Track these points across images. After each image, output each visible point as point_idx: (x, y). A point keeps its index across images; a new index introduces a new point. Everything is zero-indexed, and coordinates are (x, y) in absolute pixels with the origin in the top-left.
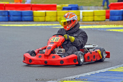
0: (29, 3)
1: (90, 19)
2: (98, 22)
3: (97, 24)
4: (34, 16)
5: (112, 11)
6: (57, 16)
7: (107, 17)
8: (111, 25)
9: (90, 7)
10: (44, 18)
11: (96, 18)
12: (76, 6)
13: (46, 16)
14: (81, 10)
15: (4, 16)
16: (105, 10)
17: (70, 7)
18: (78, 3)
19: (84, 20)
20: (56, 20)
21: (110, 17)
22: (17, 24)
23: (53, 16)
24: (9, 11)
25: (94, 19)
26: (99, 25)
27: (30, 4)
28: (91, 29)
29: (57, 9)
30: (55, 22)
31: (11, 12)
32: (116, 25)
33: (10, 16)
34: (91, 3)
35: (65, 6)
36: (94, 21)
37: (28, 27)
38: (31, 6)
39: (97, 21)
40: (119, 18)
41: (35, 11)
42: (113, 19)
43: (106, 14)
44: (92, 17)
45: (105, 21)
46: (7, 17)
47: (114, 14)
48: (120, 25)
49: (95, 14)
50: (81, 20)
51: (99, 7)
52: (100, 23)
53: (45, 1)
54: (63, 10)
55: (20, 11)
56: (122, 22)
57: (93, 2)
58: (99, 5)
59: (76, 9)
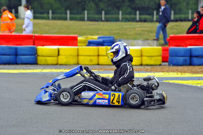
0: (29, 33)
1: (136, 61)
2: (149, 67)
3: (147, 71)
4: (38, 56)
5: (172, 49)
6: (78, 56)
7: (165, 60)
8: (172, 73)
9: (136, 41)
10: (56, 58)
11: (146, 61)
12: (112, 39)
13: (58, 55)
16: (160, 48)
17: (101, 40)
18: (115, 34)
20: (76, 62)
21: (170, 58)
22: (8, 69)
23: (70, 55)
25: (142, 62)
27: (31, 34)
28: (137, 78)
29: (79, 44)
30: (74, 66)
32: (180, 73)
35: (92, 38)
36: (141, 65)
37: (27, 73)
38: (33, 38)
39: (147, 65)
40: (186, 60)
41: (39, 47)
42: (175, 62)
43: (163, 53)
44: (139, 58)
45: (160, 65)
47: (176, 54)
48: (186, 74)
49: (144, 54)
51: (150, 42)
52: (152, 69)
53: (58, 30)
54: (88, 46)
55: (15, 46)
56: (190, 67)
57: (140, 32)
58: (150, 38)
59: (112, 44)
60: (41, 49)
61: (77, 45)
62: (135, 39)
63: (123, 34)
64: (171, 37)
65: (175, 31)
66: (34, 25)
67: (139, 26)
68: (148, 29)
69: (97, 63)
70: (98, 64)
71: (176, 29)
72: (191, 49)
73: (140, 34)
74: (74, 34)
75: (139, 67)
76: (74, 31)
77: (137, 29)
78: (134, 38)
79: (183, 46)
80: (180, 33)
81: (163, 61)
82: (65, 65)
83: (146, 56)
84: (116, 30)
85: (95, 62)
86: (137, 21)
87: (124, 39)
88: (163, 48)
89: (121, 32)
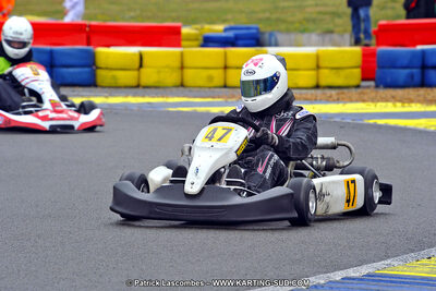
2: (334, 92)
3: (329, 100)
4: (98, 68)
5: (383, 52)
6: (182, 68)
7: (367, 75)
8: (384, 104)
9: (304, 37)
10: (135, 73)
11: (328, 78)
12: (254, 31)
13: (141, 66)
14: (270, 45)
16: (358, 49)
17: (231, 34)
18: (260, 20)
20: (178, 83)
21: (378, 72)
23: (167, 67)
25: (318, 80)
26: (338, 101)
29: (183, 43)
30: (174, 89)
32: (399, 104)
34: (308, 20)
35: (211, 30)
36: (317, 87)
38: (87, 29)
39: (330, 87)
40: (412, 76)
41: (101, 50)
42: (389, 80)
43: (364, 62)
44: (313, 73)
45: (358, 86)
47: (392, 63)
48: (413, 105)
49: (322, 64)
51: (335, 37)
52: (341, 96)
53: (138, 12)
54: (203, 46)
55: (48, 47)
56: (422, 91)
57: (314, 16)
58: (337, 29)
59: (253, 42)
60: (103, 53)
61: (179, 45)
62: (303, 31)
63: (278, 20)
64: (380, 26)
65: (390, 12)
68: (332, 9)
69: (222, 83)
70: (225, 86)
71: (393, 8)
72: (423, 52)
73: (314, 21)
74: (174, 20)
75: (313, 91)
76: (174, 15)
77: (308, 10)
78: (302, 28)
81: (364, 79)
82: (156, 87)
83: (326, 68)
84: (264, 11)
85: (218, 81)
87: (280, 31)
88: (364, 50)
89: (274, 16)
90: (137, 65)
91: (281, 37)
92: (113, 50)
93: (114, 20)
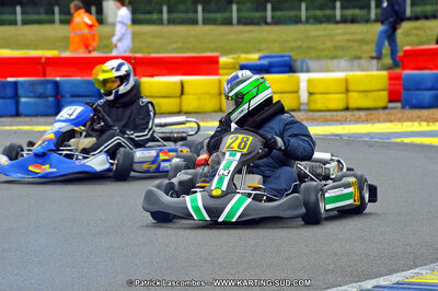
0: (125, 51)
1: (336, 101)
2: (362, 113)
3: (358, 121)
5: (409, 76)
6: (220, 94)
7: (394, 97)
8: (410, 124)
9: (335, 62)
10: (176, 100)
11: (356, 100)
12: (287, 59)
13: (182, 93)
14: (302, 72)
15: (42, 96)
16: (384, 73)
17: (265, 62)
18: (292, 49)
19: (313, 107)
20: (217, 108)
21: (404, 94)
23: (205, 94)
24: (58, 79)
25: (347, 102)
26: (366, 121)
28: (340, 136)
29: (221, 71)
30: (213, 114)
31: (67, 82)
32: (424, 124)
33: (63, 97)
34: (336, 48)
35: (247, 59)
36: (347, 109)
38: (133, 61)
39: (359, 109)
40: (436, 97)
41: (145, 80)
42: (414, 101)
43: (390, 85)
44: (343, 96)
45: (385, 108)
46: (51, 99)
47: (417, 85)
49: (350, 88)
50: (302, 107)
51: (363, 62)
52: (369, 117)
53: (180, 44)
57: (343, 43)
58: (364, 55)
59: (287, 69)
60: (147, 82)
61: (217, 74)
62: (333, 58)
63: (310, 48)
64: (406, 51)
65: (414, 39)
66: (134, 35)
67: (339, 31)
68: (359, 37)
71: (417, 35)
73: (343, 48)
74: (212, 51)
75: (343, 113)
76: (212, 45)
77: (338, 38)
78: (332, 55)
79: (431, 69)
80: (423, 43)
81: (391, 101)
82: (196, 113)
83: (356, 91)
84: (296, 41)
86: (337, 23)
87: (311, 58)
88: (390, 74)
89: (305, 45)
90: (179, 92)
91: (312, 64)
92: (156, 79)
93: (158, 52)
